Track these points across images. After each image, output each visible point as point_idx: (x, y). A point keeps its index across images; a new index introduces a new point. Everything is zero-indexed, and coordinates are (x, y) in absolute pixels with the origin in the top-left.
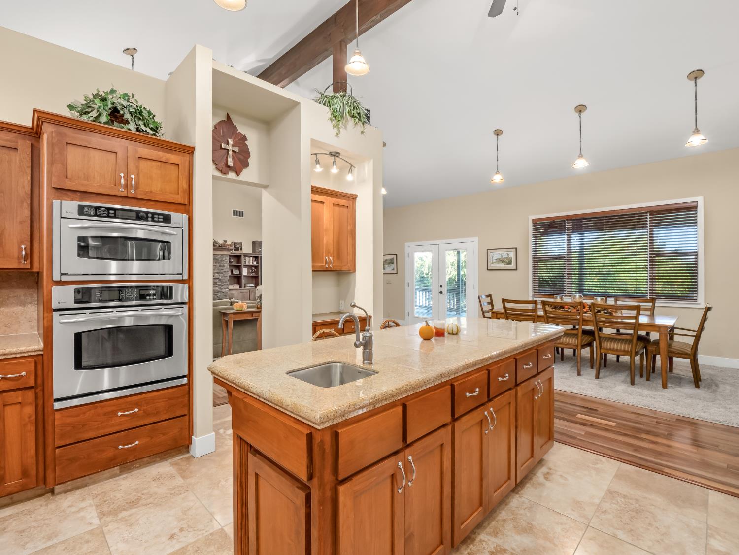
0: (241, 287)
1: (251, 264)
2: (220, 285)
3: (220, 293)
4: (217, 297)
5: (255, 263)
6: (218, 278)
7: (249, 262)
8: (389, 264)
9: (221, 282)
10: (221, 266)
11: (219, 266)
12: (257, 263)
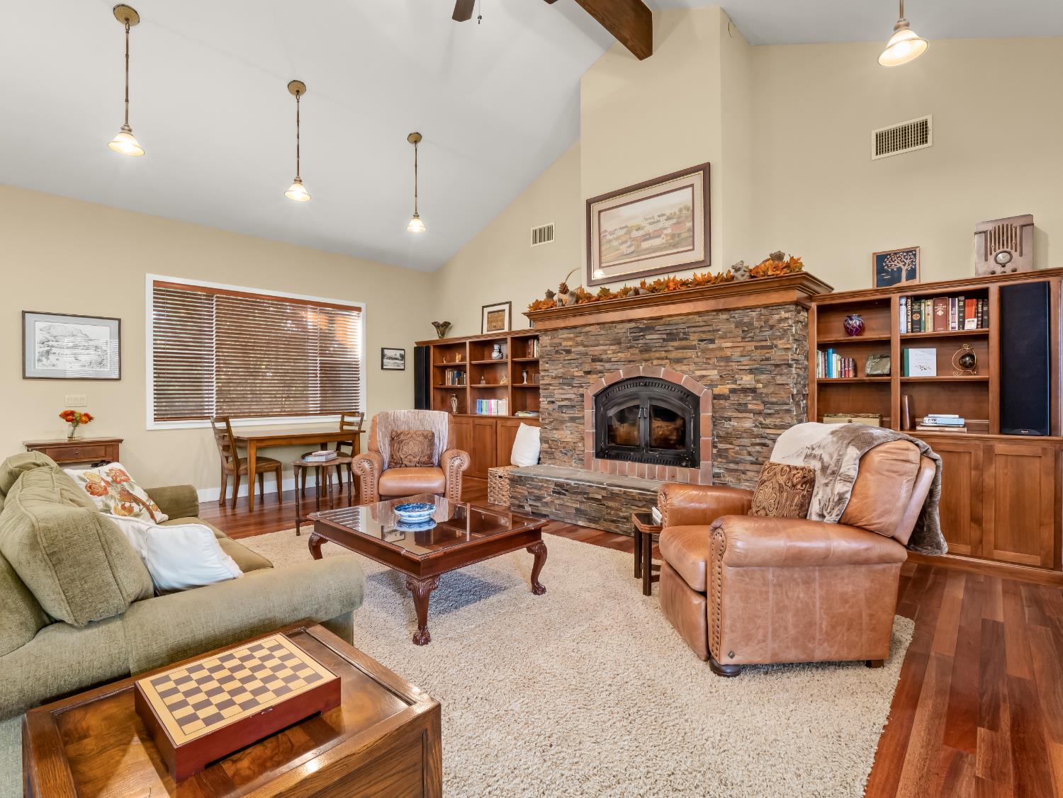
2: (760, 413)
3: (758, 441)
4: (750, 454)
6: (754, 390)
7: (945, 320)
9: (764, 403)
11: (756, 348)
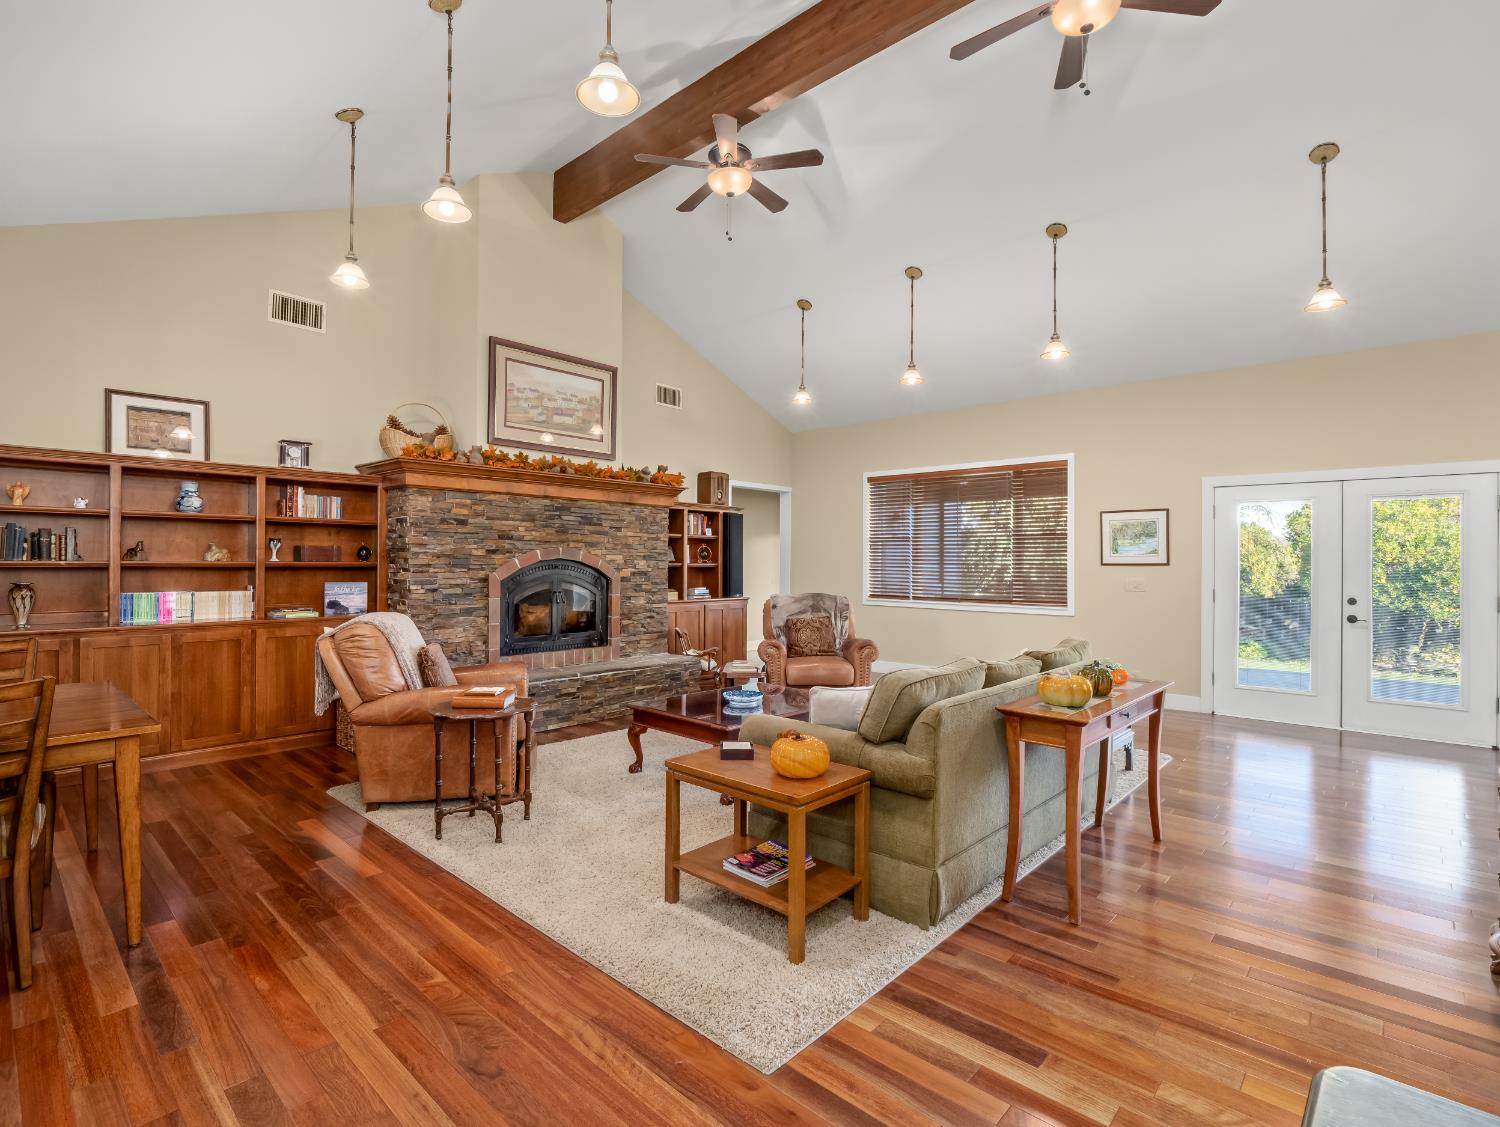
0: (681, 597)
1: (699, 535)
5: (709, 533)
7: (696, 527)
8: (1138, 536)
10: (653, 539)
12: (715, 532)
